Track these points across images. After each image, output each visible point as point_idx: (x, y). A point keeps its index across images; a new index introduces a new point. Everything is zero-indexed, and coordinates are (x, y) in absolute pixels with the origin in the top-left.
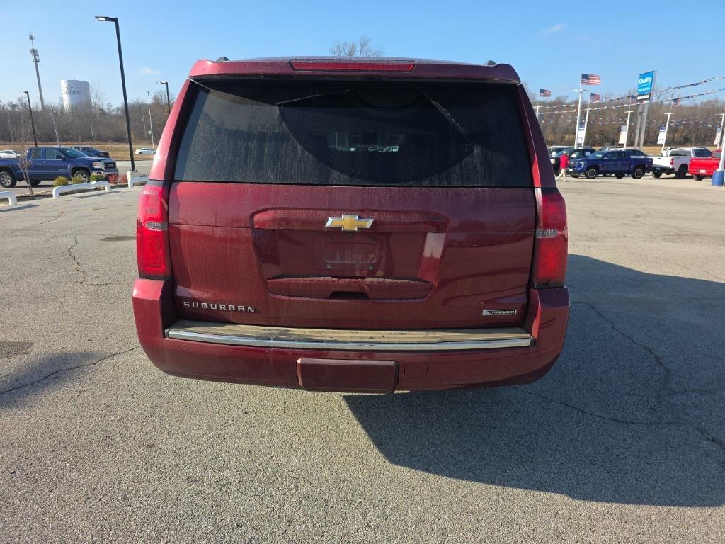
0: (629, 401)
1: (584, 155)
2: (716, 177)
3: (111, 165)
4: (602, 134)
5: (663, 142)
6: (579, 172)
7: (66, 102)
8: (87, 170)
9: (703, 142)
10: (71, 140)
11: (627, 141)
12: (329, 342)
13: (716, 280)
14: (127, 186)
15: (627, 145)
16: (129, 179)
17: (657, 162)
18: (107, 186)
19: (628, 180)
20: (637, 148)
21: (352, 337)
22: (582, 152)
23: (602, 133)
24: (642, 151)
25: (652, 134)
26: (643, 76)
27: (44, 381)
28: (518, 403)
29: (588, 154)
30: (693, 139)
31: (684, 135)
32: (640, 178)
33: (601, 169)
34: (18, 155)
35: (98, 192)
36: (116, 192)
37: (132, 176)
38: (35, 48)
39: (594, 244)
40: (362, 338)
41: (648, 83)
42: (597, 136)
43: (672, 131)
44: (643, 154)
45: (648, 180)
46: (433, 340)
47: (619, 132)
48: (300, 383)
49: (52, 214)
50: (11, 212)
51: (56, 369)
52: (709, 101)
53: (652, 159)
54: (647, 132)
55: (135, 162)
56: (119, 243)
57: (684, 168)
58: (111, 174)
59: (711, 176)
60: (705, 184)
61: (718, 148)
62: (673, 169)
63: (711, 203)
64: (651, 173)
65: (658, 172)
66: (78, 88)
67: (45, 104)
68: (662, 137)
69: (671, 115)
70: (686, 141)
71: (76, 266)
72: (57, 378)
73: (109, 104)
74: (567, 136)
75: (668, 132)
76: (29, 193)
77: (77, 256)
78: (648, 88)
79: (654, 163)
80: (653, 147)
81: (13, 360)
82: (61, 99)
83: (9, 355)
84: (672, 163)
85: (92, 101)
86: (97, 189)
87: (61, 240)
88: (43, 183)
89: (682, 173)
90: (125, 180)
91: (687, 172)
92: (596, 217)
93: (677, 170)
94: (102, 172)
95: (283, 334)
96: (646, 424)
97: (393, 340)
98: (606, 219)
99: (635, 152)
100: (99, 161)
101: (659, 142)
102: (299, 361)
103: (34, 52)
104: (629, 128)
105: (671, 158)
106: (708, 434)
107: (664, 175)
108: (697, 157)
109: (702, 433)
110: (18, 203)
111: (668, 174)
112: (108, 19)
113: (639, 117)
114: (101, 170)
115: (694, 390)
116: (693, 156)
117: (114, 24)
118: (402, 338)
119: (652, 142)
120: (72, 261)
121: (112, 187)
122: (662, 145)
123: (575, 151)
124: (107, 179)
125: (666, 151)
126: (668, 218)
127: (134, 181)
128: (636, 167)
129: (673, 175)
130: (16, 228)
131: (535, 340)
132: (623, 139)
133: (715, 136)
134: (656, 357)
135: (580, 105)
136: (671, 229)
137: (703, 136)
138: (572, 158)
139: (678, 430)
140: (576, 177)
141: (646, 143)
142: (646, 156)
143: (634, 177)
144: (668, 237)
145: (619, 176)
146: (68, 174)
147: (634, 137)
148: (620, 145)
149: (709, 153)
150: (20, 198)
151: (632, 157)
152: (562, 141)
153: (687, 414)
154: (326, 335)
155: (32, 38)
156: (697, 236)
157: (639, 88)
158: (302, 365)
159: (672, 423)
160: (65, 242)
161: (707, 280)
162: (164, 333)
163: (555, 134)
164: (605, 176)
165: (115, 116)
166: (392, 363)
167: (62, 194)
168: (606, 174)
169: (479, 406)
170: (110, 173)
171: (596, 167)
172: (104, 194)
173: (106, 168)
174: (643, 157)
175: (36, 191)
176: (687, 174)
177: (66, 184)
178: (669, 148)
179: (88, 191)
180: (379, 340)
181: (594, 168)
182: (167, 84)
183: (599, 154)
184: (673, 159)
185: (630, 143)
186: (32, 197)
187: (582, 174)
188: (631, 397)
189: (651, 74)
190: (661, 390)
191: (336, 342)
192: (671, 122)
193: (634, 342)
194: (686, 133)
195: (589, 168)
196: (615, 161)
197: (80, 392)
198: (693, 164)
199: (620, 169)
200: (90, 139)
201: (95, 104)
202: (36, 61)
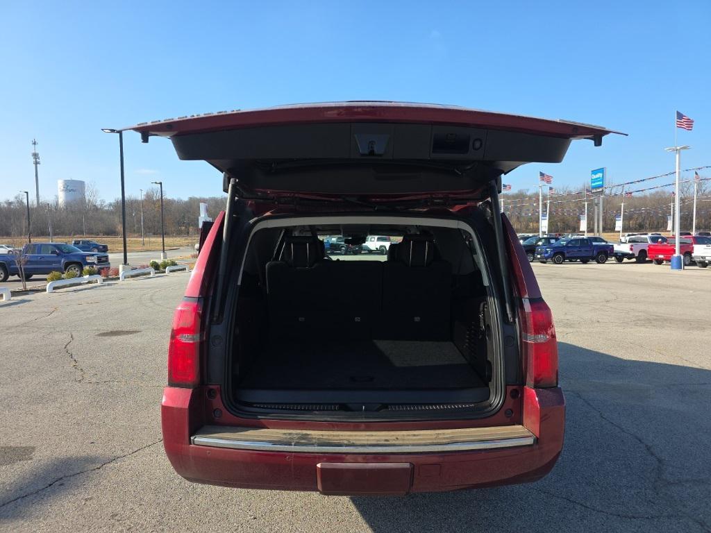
0: (628, 494)
1: (549, 242)
2: (674, 261)
3: (103, 259)
4: (564, 223)
5: (621, 229)
6: (547, 258)
7: (62, 198)
8: (80, 264)
9: (657, 229)
10: (63, 234)
11: (588, 228)
12: (347, 445)
13: (690, 366)
14: (119, 278)
15: (588, 232)
16: (121, 272)
17: (617, 248)
18: (99, 279)
19: (593, 266)
20: (597, 235)
21: (368, 440)
22: (548, 240)
23: (563, 221)
24: (602, 238)
25: (609, 222)
26: (594, 172)
27: (49, 489)
28: (521, 499)
29: (553, 241)
30: (647, 225)
31: (638, 221)
32: (604, 263)
33: (567, 255)
34: (10, 249)
35: (90, 285)
36: (109, 285)
37: (124, 269)
38: (37, 152)
39: (570, 330)
40: (378, 440)
41: (599, 178)
42: (559, 224)
43: (627, 219)
44: (604, 241)
45: (611, 266)
46: (444, 441)
47: (579, 220)
48: (319, 487)
49: (45, 310)
50: (5, 308)
51: (60, 475)
52: (657, 193)
53: (612, 246)
54: (604, 220)
55: (128, 254)
56: (115, 338)
57: (643, 252)
58: (103, 268)
59: (670, 261)
60: (664, 268)
61: (671, 234)
62: (633, 254)
63: (673, 287)
64: (613, 258)
65: (620, 258)
66: (74, 187)
67: (40, 201)
68: (619, 225)
69: (624, 206)
70: (641, 228)
71: (74, 363)
72: (62, 485)
73: (103, 201)
74: (531, 224)
75: (623, 220)
76: (22, 288)
77: (74, 353)
78: (601, 183)
79: (615, 249)
80: (612, 234)
81: (16, 466)
82: (57, 197)
83: (12, 461)
84: (631, 249)
85: (87, 198)
86: (89, 282)
87: (56, 336)
88: (34, 277)
89: (642, 258)
90: (117, 273)
91: (646, 257)
92: (569, 302)
93: (637, 255)
94: (94, 266)
95: (303, 439)
96: (648, 518)
97: (408, 442)
98: (578, 304)
99: (596, 239)
100: (93, 255)
101: (616, 229)
102: (319, 465)
103: (35, 156)
104: (588, 217)
105: (630, 244)
106: (708, 526)
107: (625, 260)
108: (653, 244)
109: (702, 526)
110: (12, 298)
111: (629, 259)
112: (113, 131)
113: (596, 207)
114: (94, 263)
115: (687, 481)
116: (650, 242)
117: (118, 134)
118: (415, 440)
119: (610, 229)
120: (69, 359)
121: (104, 280)
122: (619, 232)
123: (540, 240)
124: (99, 273)
125: (625, 237)
126: (635, 302)
127: (125, 274)
128: (599, 253)
129: (634, 260)
130: (10, 325)
131: (537, 438)
132: (583, 226)
133: (667, 223)
134: (646, 446)
135: (540, 198)
136: (640, 314)
137: (656, 223)
138: (539, 245)
139: (679, 523)
140: (545, 263)
141: (605, 230)
142: (607, 242)
143: (599, 263)
144: (638, 322)
145: (585, 261)
146: (61, 268)
147: (593, 225)
148: (581, 232)
149: (664, 239)
150: (14, 294)
151: (594, 243)
152: (527, 230)
153: (684, 506)
154: (343, 438)
155: (35, 143)
156: (665, 320)
157: (592, 182)
158: (322, 469)
159: (672, 515)
160: (62, 338)
161: (682, 365)
162: (190, 439)
163: (520, 222)
164: (571, 261)
165: (107, 212)
166: (407, 465)
167: (55, 288)
168: (572, 259)
169: (484, 503)
170: (102, 266)
171: (562, 254)
172: (96, 287)
173: (99, 262)
174: (603, 243)
175: (30, 285)
176: (647, 259)
177: (60, 279)
178: (626, 234)
179: (80, 284)
180: (394, 442)
181: (562, 255)
182: (161, 183)
183: (564, 241)
184: (632, 246)
185: (590, 230)
186: (25, 292)
187: (549, 260)
188: (629, 490)
189: (601, 170)
190: (656, 481)
191: (353, 445)
192: (624, 212)
193: (623, 431)
194: (640, 220)
195: (555, 254)
196: (579, 247)
197: (86, 500)
198: (650, 249)
199: (584, 255)
200: (82, 233)
201: (89, 201)
202: (36, 163)
